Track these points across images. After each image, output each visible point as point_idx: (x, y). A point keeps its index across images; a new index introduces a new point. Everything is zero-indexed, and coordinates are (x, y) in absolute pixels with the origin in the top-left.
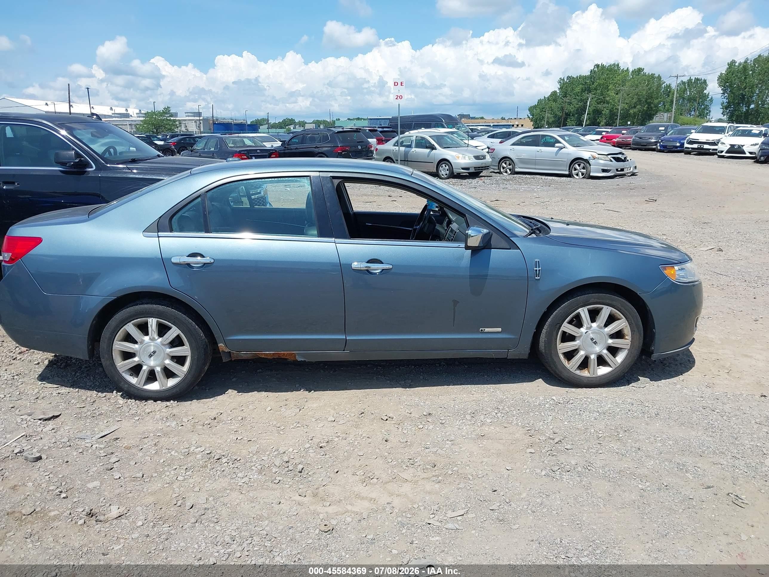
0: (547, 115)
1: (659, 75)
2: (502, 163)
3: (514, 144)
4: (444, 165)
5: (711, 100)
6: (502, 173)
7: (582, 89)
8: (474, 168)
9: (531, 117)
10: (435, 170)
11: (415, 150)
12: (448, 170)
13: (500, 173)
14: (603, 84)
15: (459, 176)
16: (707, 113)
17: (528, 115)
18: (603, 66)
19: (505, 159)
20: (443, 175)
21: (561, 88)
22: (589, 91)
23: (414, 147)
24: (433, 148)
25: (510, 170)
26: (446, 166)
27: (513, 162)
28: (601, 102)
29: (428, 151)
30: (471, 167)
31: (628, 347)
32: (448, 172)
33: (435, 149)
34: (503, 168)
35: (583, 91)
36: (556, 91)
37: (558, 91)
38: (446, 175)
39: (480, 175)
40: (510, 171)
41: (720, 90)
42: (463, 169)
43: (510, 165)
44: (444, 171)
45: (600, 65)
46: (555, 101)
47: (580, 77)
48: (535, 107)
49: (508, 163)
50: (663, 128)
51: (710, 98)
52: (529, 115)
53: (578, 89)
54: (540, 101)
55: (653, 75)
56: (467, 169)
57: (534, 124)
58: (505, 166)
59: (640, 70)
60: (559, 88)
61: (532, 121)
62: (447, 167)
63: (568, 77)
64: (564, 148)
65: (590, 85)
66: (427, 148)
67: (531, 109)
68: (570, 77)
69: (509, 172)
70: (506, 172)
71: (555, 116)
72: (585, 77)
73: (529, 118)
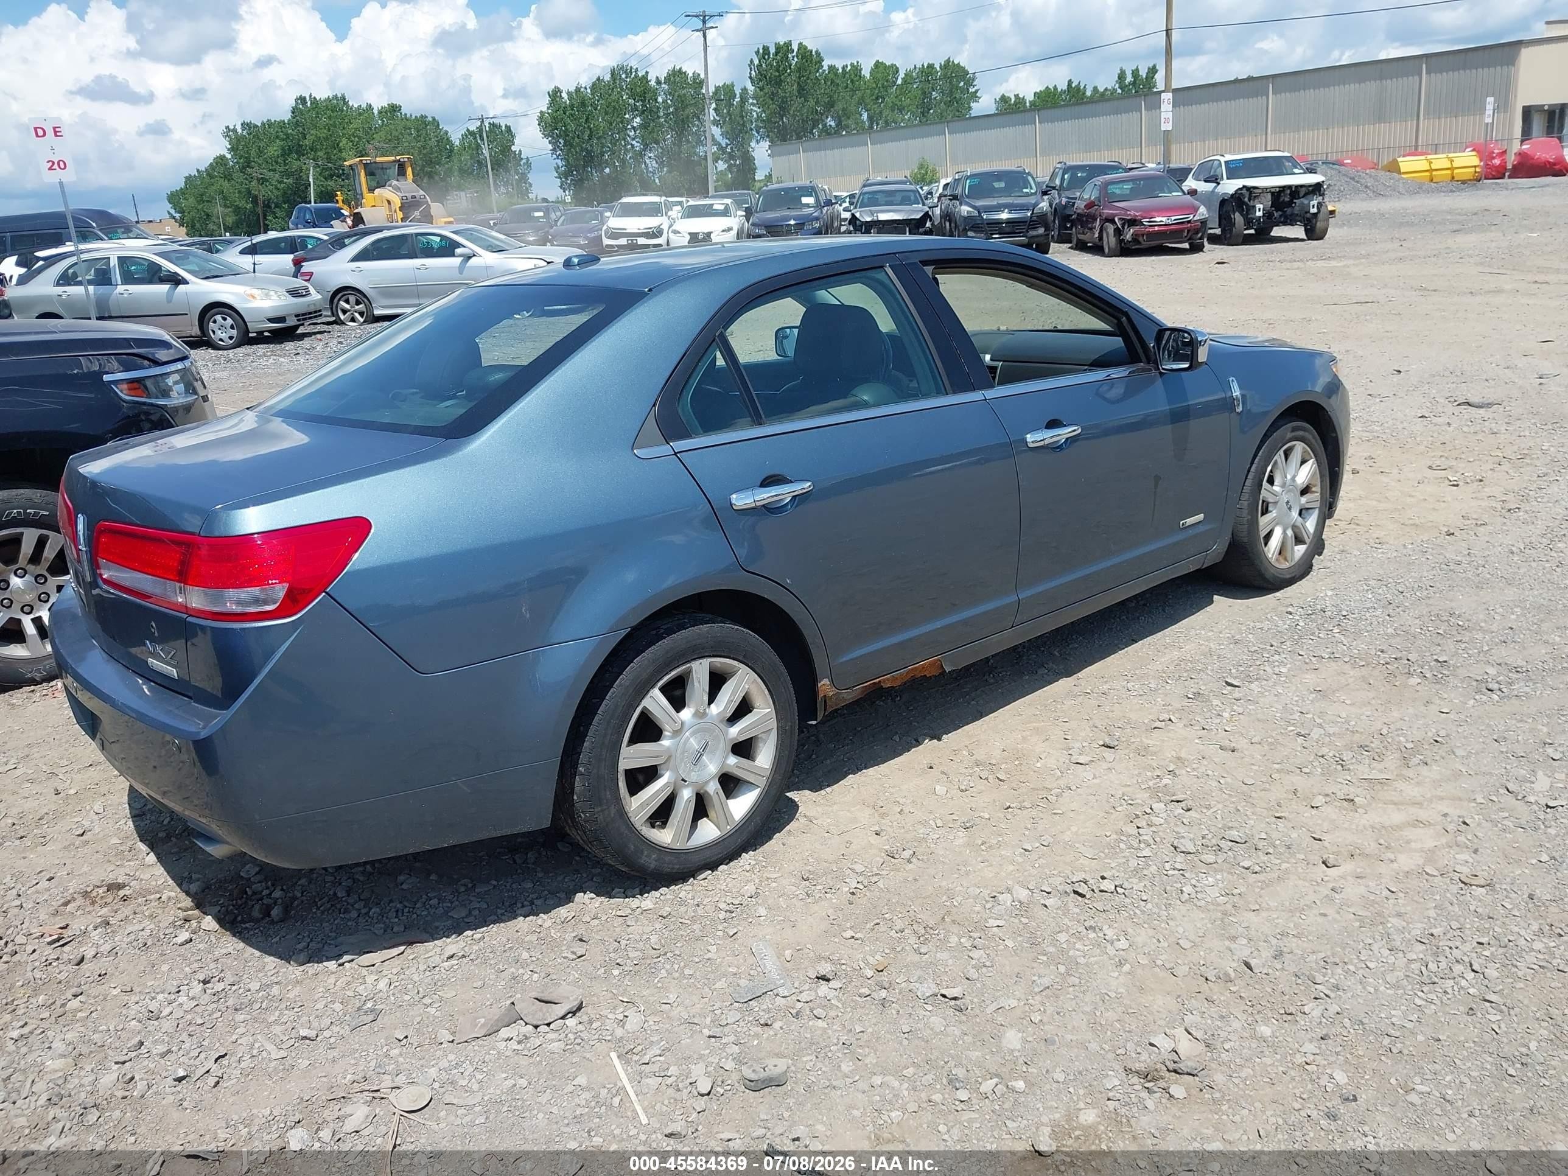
0: (219, 209)
1: (434, 119)
2: (339, 300)
3: (357, 258)
4: (218, 318)
5: (528, 164)
6: (344, 323)
7: (283, 149)
8: (296, 316)
9: (177, 215)
10: (196, 331)
11: (123, 290)
12: (232, 327)
13: (338, 322)
14: (326, 139)
15: (260, 339)
16: (527, 189)
17: (169, 213)
18: (314, 101)
19: (344, 291)
20: (221, 340)
21: (233, 149)
22: (300, 152)
23: (119, 282)
24: (176, 280)
25: (361, 314)
26: (225, 319)
27: (365, 296)
28: (331, 176)
29: (165, 288)
30: (288, 315)
31: (1318, 504)
32: (234, 332)
33: (185, 282)
34: (345, 312)
35: (286, 153)
36: (224, 156)
37: (229, 156)
38: (231, 338)
39: (299, 332)
40: (362, 317)
41: (545, 145)
42: (271, 320)
43: (358, 303)
44: (221, 329)
45: (308, 99)
46: (228, 177)
47: (270, 124)
48: (182, 192)
49: (352, 299)
50: (541, 214)
51: (524, 161)
52: (173, 211)
53: (274, 150)
54: (189, 179)
55: (424, 117)
56: (281, 319)
57: (188, 231)
58: (347, 306)
59: (394, 109)
60: (229, 149)
61: (181, 225)
62: (229, 321)
63: (246, 125)
64: (474, 255)
65: (299, 140)
66: (162, 281)
67: (174, 198)
68: (248, 125)
69: (362, 320)
70: (353, 320)
71: (237, 210)
72: (281, 124)
73: (174, 218)
